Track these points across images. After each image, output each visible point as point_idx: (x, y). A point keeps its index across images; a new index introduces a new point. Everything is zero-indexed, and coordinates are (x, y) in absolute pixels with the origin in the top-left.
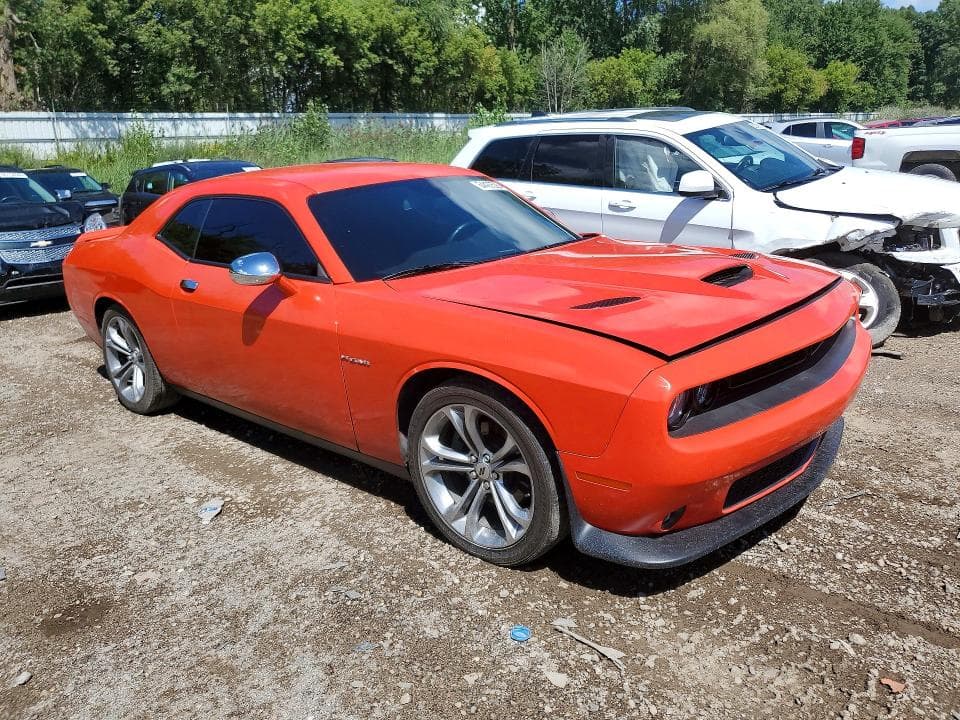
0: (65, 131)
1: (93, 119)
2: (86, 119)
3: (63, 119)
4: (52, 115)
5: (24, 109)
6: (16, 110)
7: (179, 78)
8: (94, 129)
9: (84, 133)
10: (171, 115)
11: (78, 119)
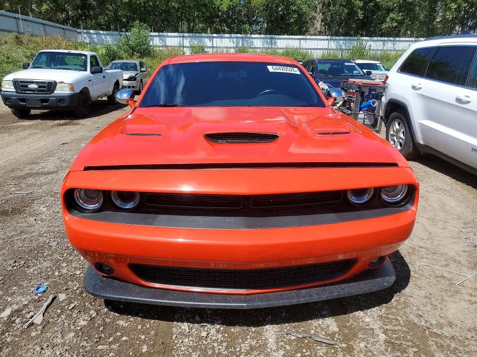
0: (333, 45)
1: (346, 40)
2: (343, 40)
3: (333, 40)
4: (329, 37)
5: (320, 35)
6: (316, 35)
7: (392, 19)
8: (345, 44)
9: (340, 46)
10: (383, 39)
11: (340, 40)
